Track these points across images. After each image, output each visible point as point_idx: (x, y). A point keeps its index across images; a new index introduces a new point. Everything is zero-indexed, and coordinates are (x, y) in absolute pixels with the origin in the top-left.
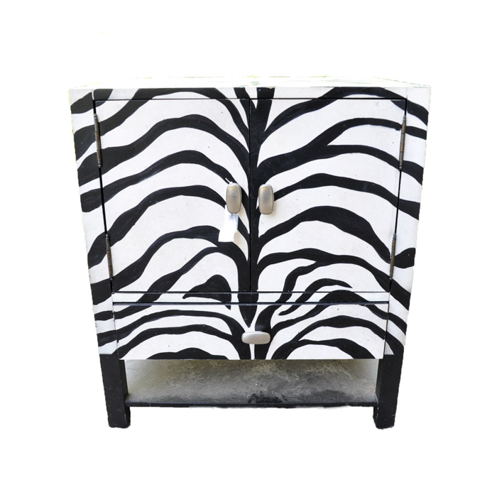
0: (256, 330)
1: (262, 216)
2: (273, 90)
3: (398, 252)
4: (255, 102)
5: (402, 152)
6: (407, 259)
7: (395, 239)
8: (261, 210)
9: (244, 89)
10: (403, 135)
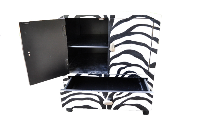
0: (108, 100)
1: (111, 52)
2: (115, 16)
3: (151, 63)
4: (110, 19)
5: (152, 34)
6: (153, 66)
7: (150, 60)
8: (111, 50)
9: (106, 15)
10: (153, 29)
